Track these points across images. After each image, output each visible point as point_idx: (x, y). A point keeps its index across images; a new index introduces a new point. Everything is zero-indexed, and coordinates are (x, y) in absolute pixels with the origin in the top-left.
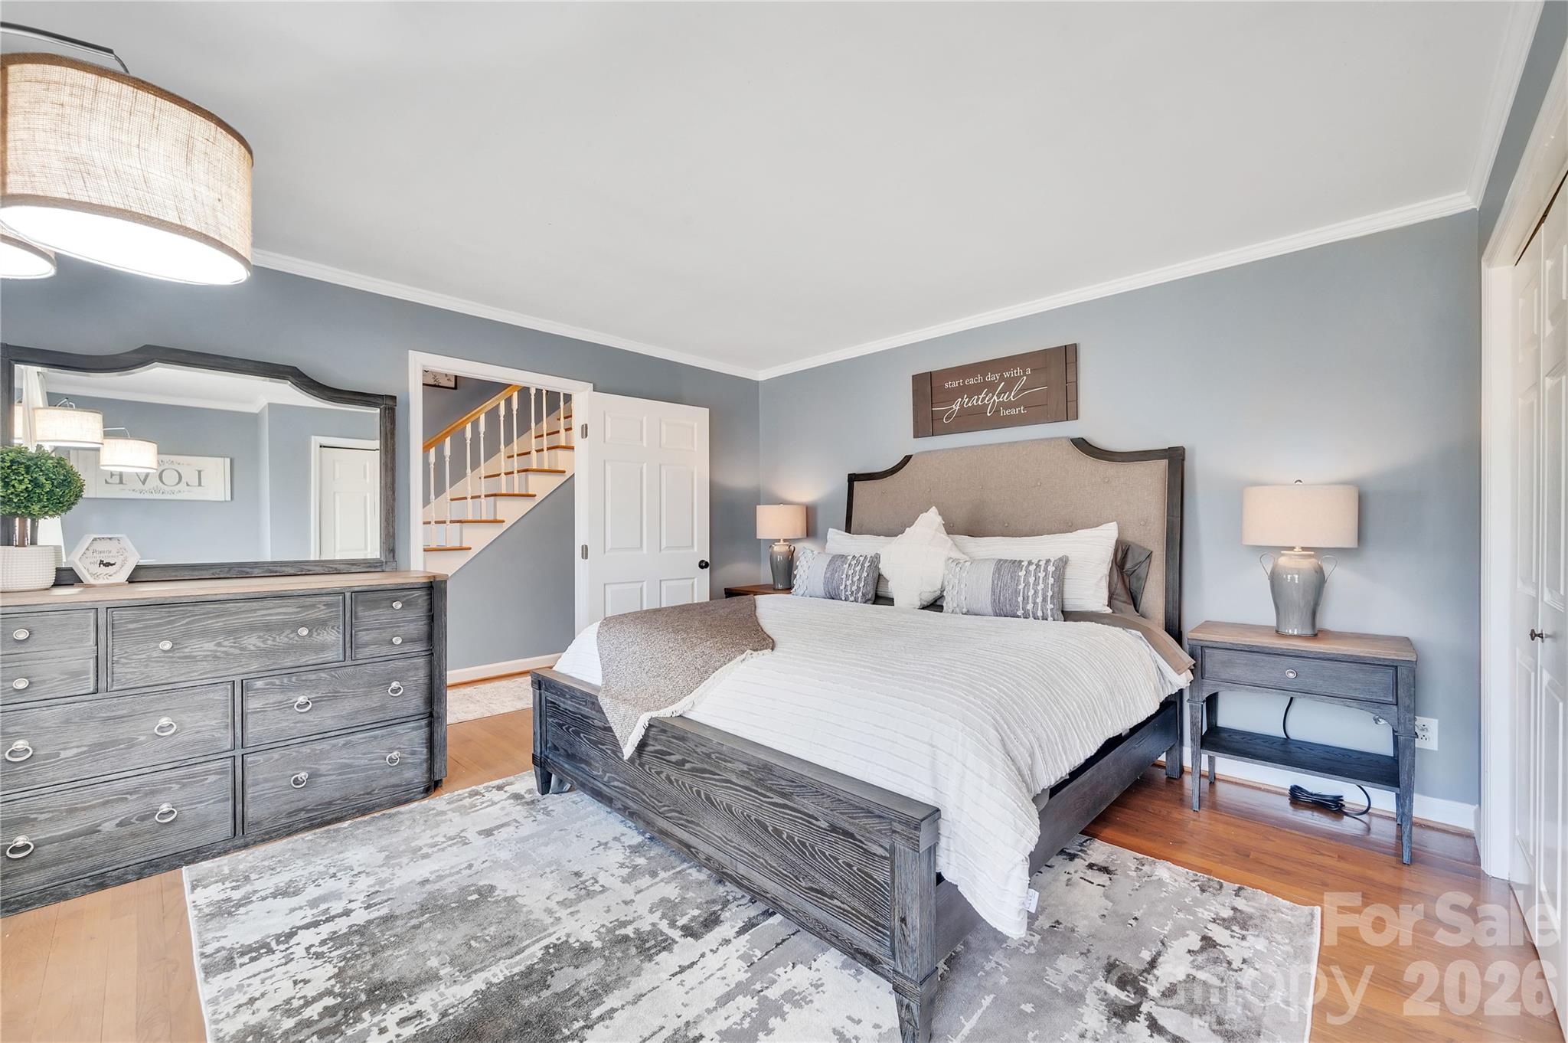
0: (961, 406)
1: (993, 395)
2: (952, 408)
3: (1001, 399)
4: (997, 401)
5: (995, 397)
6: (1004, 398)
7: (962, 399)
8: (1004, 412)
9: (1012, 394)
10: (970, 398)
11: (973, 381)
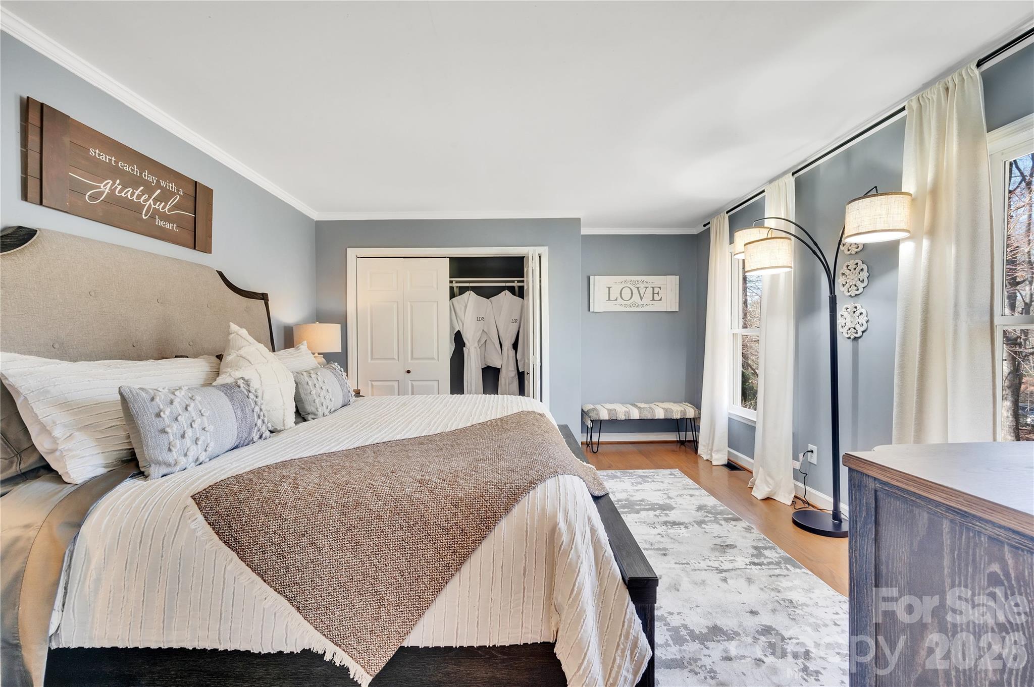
0: (112, 191)
1: (150, 197)
2: (99, 187)
3: (156, 206)
4: (153, 206)
5: (151, 201)
6: (159, 206)
7: (114, 183)
8: (159, 223)
9: (167, 208)
10: (124, 187)
11: (127, 168)
